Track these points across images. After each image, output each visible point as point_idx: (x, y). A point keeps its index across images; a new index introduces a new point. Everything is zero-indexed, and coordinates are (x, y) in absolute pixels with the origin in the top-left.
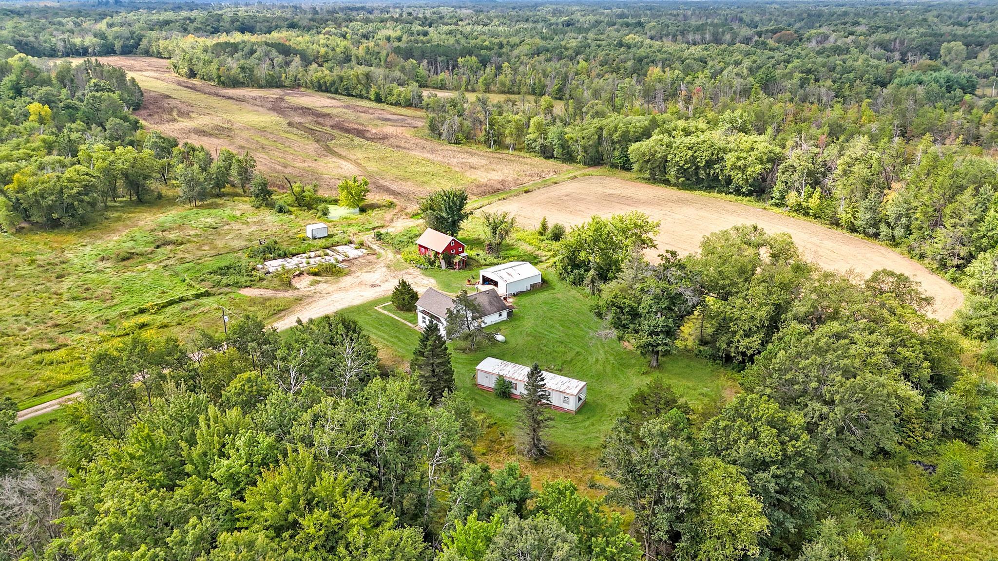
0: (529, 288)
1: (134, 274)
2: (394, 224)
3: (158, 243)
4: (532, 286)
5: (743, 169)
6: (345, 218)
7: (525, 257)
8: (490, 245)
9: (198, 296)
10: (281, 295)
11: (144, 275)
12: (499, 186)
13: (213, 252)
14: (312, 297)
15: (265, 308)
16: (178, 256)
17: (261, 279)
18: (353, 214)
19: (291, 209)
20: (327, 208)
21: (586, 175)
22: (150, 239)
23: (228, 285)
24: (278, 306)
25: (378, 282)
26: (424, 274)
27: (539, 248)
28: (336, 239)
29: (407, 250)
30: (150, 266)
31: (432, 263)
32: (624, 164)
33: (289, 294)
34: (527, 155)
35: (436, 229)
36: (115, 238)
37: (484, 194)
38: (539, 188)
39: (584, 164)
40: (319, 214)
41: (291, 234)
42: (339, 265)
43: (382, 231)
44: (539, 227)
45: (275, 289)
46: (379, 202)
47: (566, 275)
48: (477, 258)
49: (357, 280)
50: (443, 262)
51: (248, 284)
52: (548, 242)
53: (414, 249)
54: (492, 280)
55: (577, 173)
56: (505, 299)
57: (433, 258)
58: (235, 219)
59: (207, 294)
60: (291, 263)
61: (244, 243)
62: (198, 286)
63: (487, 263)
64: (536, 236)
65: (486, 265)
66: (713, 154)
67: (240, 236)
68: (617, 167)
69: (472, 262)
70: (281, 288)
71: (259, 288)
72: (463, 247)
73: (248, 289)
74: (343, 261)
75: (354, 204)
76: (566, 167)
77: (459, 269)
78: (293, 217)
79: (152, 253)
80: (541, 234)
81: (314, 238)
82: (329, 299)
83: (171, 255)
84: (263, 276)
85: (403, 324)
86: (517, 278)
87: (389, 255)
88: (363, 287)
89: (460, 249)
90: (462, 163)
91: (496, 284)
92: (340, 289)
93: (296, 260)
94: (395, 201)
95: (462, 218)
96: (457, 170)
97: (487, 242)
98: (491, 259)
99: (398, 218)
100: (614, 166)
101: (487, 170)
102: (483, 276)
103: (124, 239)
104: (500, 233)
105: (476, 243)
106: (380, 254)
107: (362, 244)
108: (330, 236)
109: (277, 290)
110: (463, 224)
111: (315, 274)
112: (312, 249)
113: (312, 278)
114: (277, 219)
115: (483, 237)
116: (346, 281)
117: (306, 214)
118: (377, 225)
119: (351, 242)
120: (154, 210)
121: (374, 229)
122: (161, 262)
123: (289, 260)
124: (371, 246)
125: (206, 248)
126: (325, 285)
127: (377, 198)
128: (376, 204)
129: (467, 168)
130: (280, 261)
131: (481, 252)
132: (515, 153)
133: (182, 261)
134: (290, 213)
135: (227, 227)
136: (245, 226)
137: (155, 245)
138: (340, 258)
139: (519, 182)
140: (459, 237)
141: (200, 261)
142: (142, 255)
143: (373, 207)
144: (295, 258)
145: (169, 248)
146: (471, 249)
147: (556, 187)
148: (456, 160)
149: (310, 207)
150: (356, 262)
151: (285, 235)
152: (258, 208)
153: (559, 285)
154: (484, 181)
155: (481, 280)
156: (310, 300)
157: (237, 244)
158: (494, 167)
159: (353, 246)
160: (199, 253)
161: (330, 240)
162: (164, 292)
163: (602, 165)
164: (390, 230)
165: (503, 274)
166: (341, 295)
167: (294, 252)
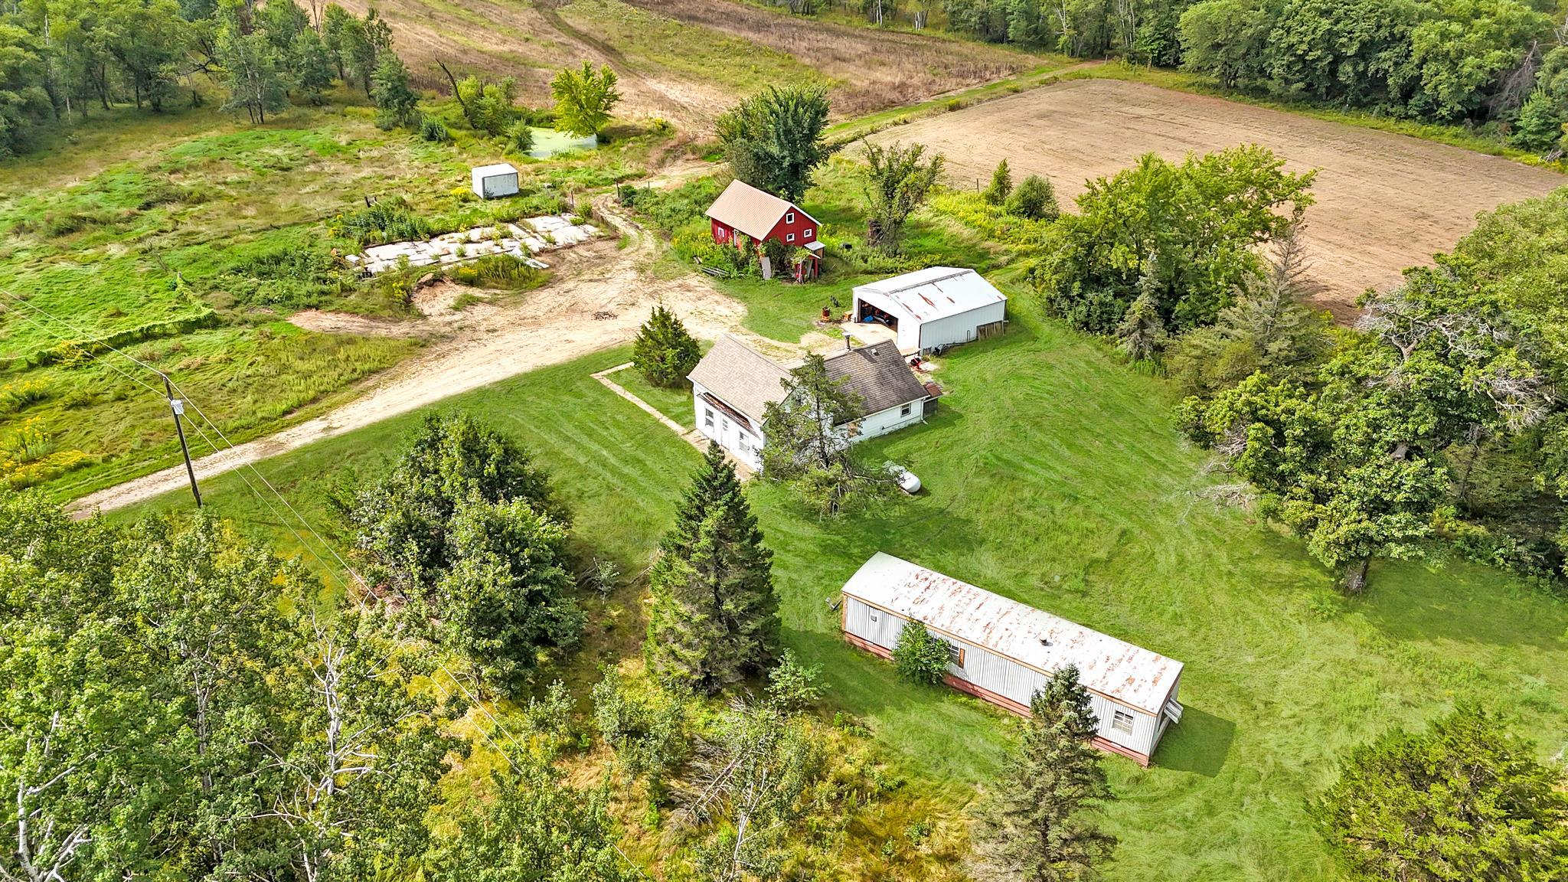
0: (973, 334)
1: (72, 267)
2: (666, 172)
3: (149, 199)
4: (982, 330)
5: (1454, 63)
6: (566, 156)
7: (959, 256)
8: (876, 225)
9: (189, 327)
10: (382, 330)
11: (93, 269)
12: (894, 95)
13: (261, 222)
14: (453, 339)
15: (333, 365)
16: (183, 229)
17: (347, 290)
18: (582, 147)
19: (453, 132)
20: (528, 135)
21: (1078, 76)
22: (140, 188)
23: (269, 302)
24: (364, 359)
25: (611, 307)
26: (719, 291)
27: (991, 235)
28: (535, 201)
29: (687, 230)
30: (115, 250)
31: (741, 265)
32: (1160, 55)
33: (401, 330)
34: (950, 36)
35: (754, 184)
36: (70, 185)
37: (862, 110)
38: (979, 101)
39: (1073, 54)
40: (511, 146)
41: (441, 187)
42: (529, 262)
43: (638, 185)
44: (988, 184)
45: (372, 315)
46: (639, 124)
47: (1065, 304)
48: (846, 253)
49: (565, 301)
50: (766, 263)
51: (314, 300)
52: (1012, 219)
53: (702, 227)
54: (882, 313)
55: (1059, 73)
56: (915, 363)
57: (743, 252)
58: (334, 150)
59: (213, 323)
60: (421, 254)
61: (334, 204)
62: (198, 303)
63: (868, 266)
64: (982, 205)
65: (867, 272)
66: (1379, 27)
67: (330, 189)
68: (1143, 61)
69: (834, 263)
70: (386, 313)
71: (337, 311)
72: (814, 226)
73: (312, 313)
74: (543, 251)
75: (584, 126)
76: (1031, 60)
77: (804, 281)
78: (454, 150)
79: (128, 220)
80: (993, 199)
81: (489, 197)
82: (491, 347)
83: (169, 226)
84: (349, 281)
85: (657, 422)
86: (944, 310)
87: (647, 243)
88: (577, 317)
89: (808, 233)
90: (818, 50)
91: (891, 322)
92: (520, 323)
93: (437, 245)
94: (673, 122)
95: (813, 159)
96: (807, 61)
97: (871, 217)
98: (878, 260)
99: (675, 158)
100: (1136, 59)
101: (869, 65)
102: (862, 302)
103: (87, 186)
104: (903, 194)
105: (844, 218)
106: (626, 237)
107: (588, 214)
108: (523, 193)
109: (374, 319)
110: (817, 173)
111: (471, 282)
112: (479, 222)
113: (461, 290)
114: (421, 153)
115: (860, 204)
116: (542, 300)
117: (485, 145)
118: (628, 171)
119: (565, 209)
120: (173, 129)
121: (620, 180)
122: (140, 240)
123: (421, 245)
124: (609, 218)
125: (250, 211)
126: (489, 310)
127: (637, 114)
128: (633, 128)
129: (827, 60)
130: (402, 248)
131: (855, 241)
132: (926, 32)
133: (189, 239)
134: (450, 140)
135: (312, 167)
136: (348, 167)
137: (141, 202)
138: (535, 245)
139: (936, 88)
140: (807, 203)
141: (226, 242)
142: (105, 222)
143: (626, 133)
144: (436, 241)
145: (171, 208)
146: (832, 234)
147: (1015, 100)
148: (805, 44)
149: (493, 129)
150: (571, 256)
151: (429, 189)
152: (386, 130)
153: (1045, 328)
154: (862, 84)
155: (855, 311)
156: (446, 347)
157: (319, 205)
158: (882, 57)
159: (568, 217)
160: (231, 223)
161: (522, 203)
162: (119, 314)
163: (1111, 57)
164: (656, 184)
165: (911, 298)
166: (522, 335)
167: (436, 227)
